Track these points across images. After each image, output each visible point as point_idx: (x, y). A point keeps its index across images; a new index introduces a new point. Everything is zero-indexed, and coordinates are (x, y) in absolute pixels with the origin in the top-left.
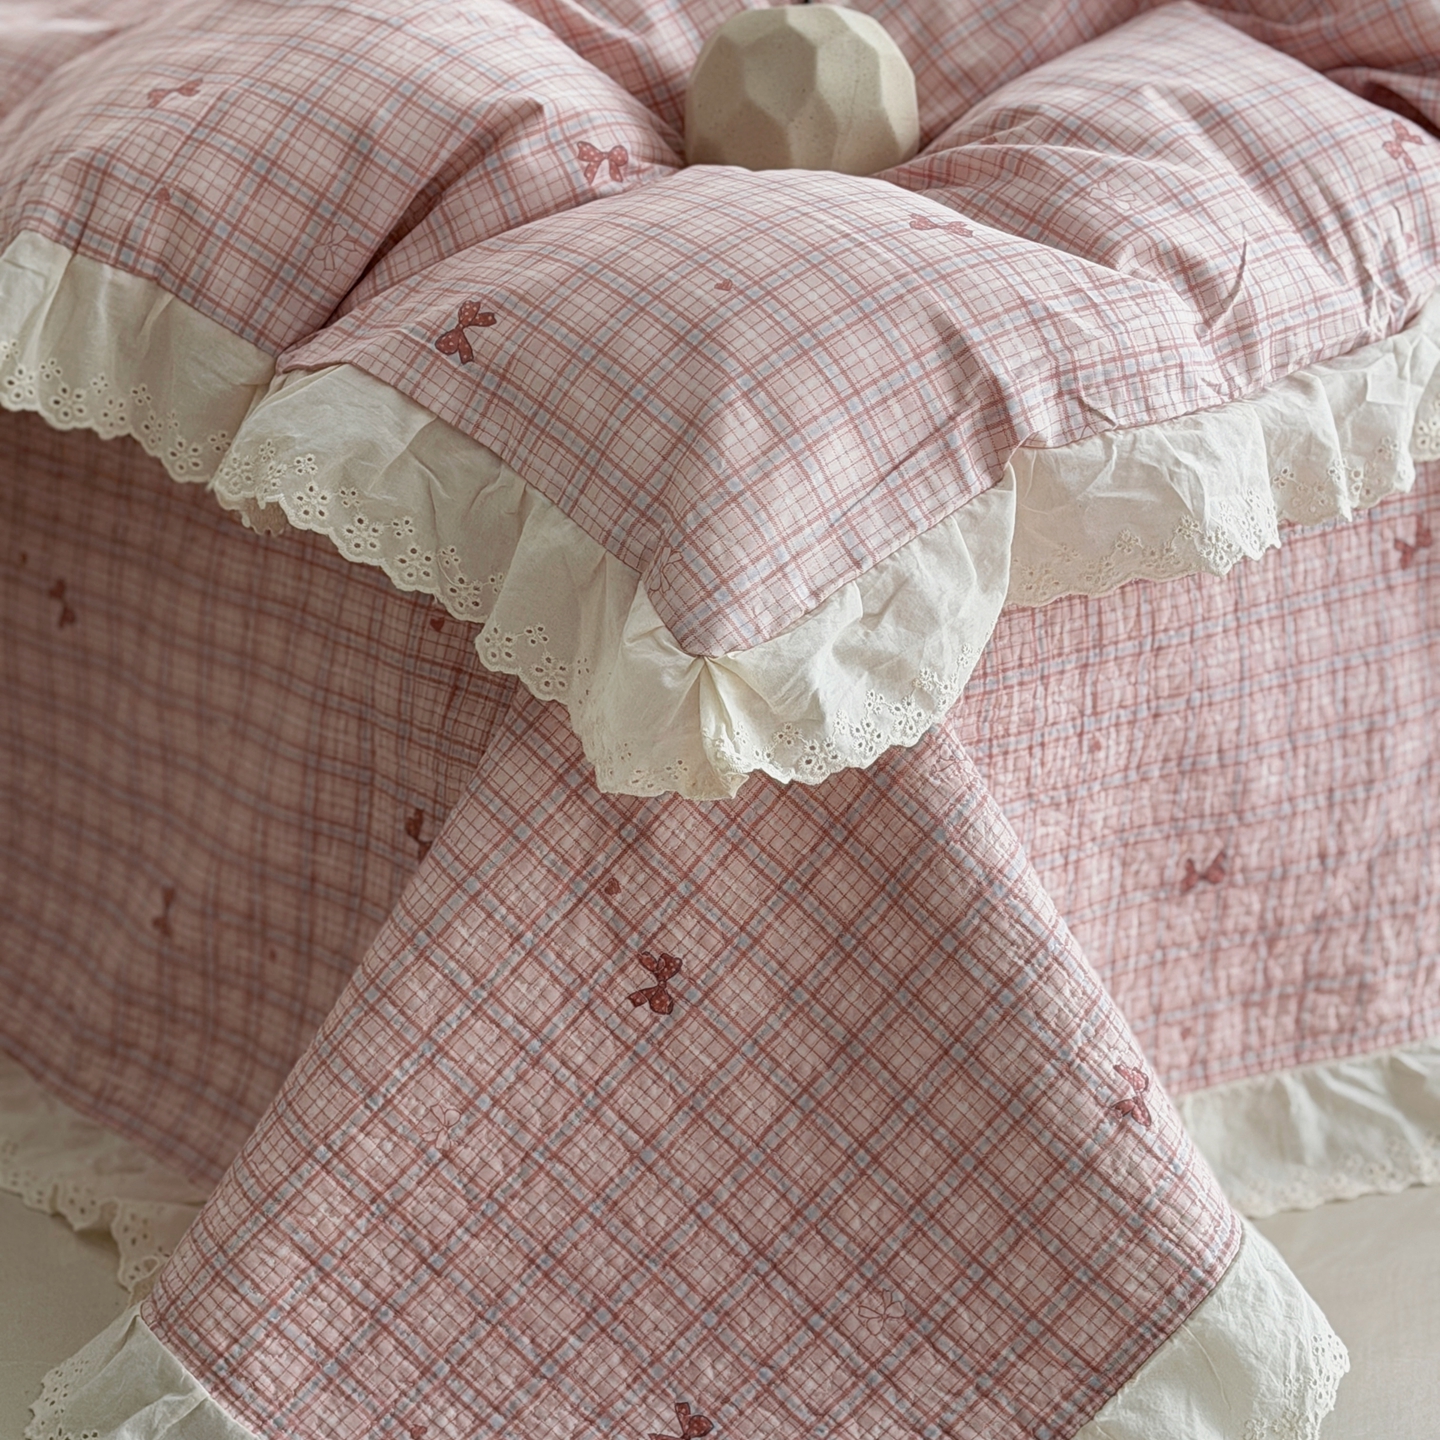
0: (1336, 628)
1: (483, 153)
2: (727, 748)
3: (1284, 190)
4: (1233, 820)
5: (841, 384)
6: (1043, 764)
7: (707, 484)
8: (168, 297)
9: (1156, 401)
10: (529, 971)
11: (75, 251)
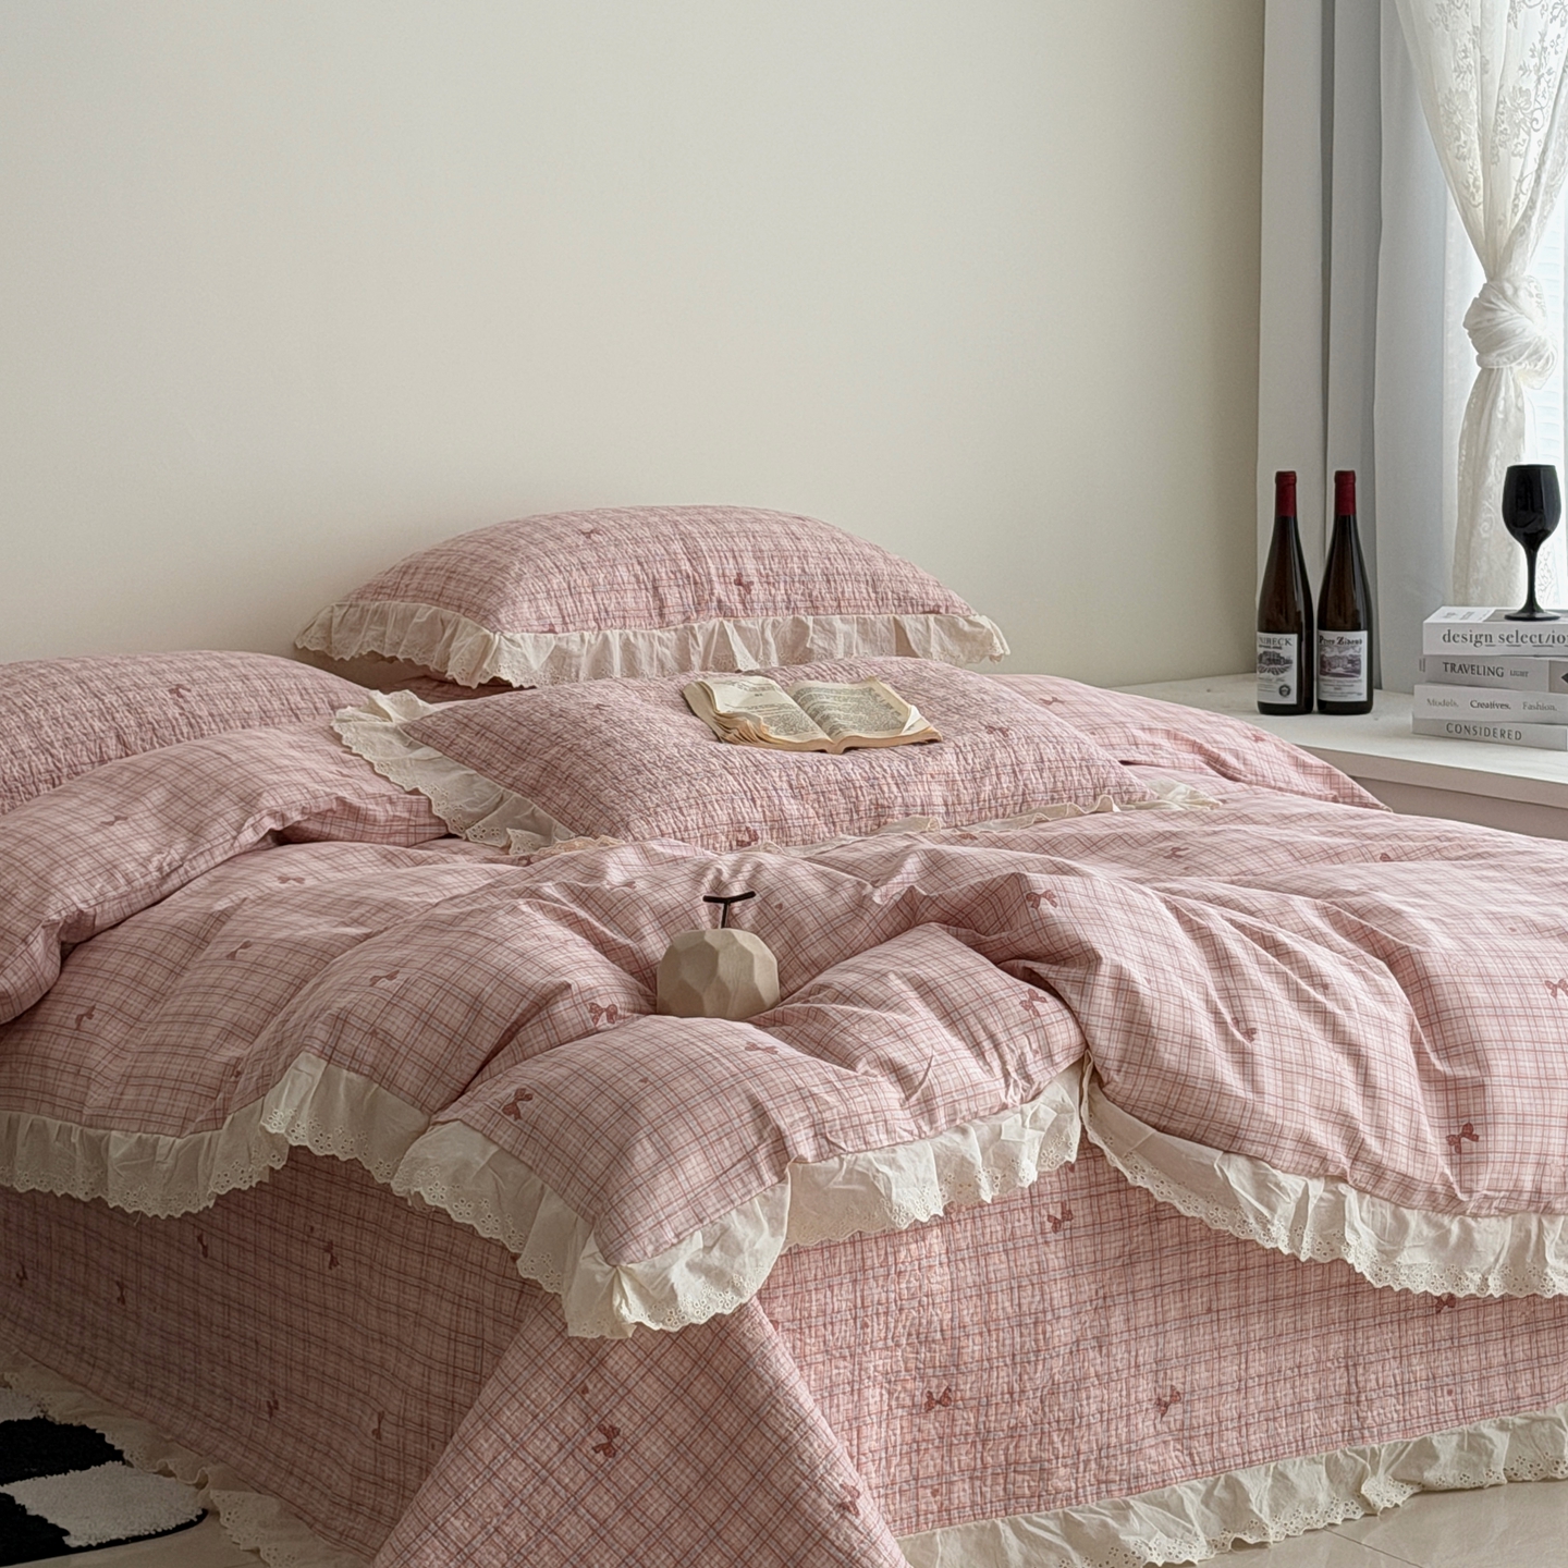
0: (1012, 1264)
1: (540, 1009)
2: (624, 1311)
3: (962, 1027)
4: (953, 1370)
5: (698, 1130)
6: (833, 1334)
7: (624, 1180)
8: (376, 1085)
9: (871, 1139)
10: (541, 1435)
11: (329, 1062)
